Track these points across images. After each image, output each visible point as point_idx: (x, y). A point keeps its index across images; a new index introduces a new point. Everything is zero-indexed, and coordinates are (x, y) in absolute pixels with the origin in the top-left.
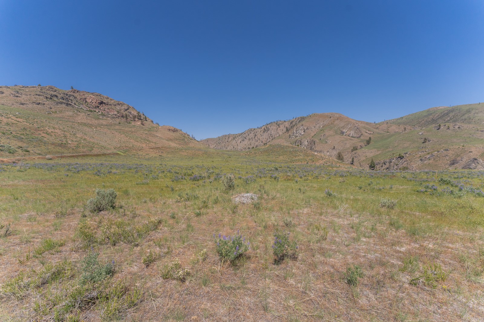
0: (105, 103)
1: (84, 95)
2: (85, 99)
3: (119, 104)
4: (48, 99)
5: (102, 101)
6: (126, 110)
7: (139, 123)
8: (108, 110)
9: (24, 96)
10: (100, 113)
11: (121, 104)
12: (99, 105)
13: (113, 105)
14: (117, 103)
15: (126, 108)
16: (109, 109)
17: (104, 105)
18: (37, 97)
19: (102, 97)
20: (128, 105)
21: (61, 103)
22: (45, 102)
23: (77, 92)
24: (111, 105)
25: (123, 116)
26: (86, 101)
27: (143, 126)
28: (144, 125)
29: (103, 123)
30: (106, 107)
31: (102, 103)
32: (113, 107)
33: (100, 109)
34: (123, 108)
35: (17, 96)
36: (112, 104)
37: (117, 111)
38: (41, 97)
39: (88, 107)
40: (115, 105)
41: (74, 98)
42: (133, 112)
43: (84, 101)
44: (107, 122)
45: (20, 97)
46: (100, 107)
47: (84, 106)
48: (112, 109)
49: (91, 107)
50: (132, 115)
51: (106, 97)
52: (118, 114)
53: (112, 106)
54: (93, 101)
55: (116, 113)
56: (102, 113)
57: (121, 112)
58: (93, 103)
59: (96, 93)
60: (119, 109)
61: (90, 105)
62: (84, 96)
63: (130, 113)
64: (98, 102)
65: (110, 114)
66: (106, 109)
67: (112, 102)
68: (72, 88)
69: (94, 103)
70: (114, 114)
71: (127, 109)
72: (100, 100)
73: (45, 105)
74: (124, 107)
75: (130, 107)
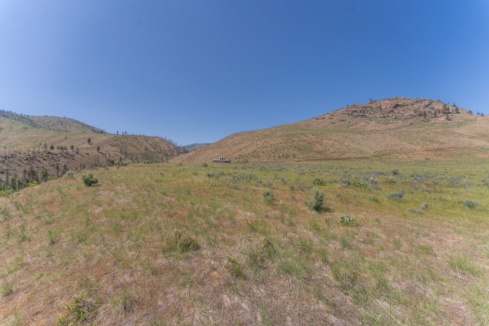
0: (400, 106)
1: (380, 103)
2: (380, 106)
3: (417, 102)
4: (350, 115)
5: (398, 104)
6: (427, 107)
7: (443, 119)
8: (403, 112)
9: (335, 117)
10: (393, 117)
11: (420, 100)
12: (393, 109)
13: (410, 104)
14: (415, 101)
16: (404, 110)
18: (343, 115)
20: (430, 100)
21: (358, 116)
22: (347, 119)
23: (374, 102)
24: (407, 105)
25: (420, 115)
26: (381, 109)
28: (450, 120)
29: (392, 126)
30: (401, 109)
31: (397, 106)
32: (410, 107)
33: (394, 113)
34: (423, 104)
35: (331, 119)
36: (408, 104)
37: (414, 111)
38: (345, 115)
39: (382, 113)
40: (413, 104)
41: (371, 108)
42: (436, 107)
43: (379, 109)
44: (395, 126)
45: (333, 119)
46: (394, 111)
47: (379, 113)
48: (408, 109)
49: (385, 113)
50: (434, 110)
51: (403, 98)
52: (415, 114)
54: (387, 107)
55: (412, 113)
56: (396, 116)
57: (420, 110)
58: (387, 108)
59: (392, 97)
60: (417, 107)
61: (384, 111)
62: (379, 104)
63: (433, 108)
64: (393, 106)
65: (404, 116)
66: (400, 112)
67: (410, 101)
68: (371, 100)
69: (388, 109)
70: (409, 115)
71: (428, 105)
72: (395, 103)
73: (347, 121)
74: (425, 103)
75: (434, 101)
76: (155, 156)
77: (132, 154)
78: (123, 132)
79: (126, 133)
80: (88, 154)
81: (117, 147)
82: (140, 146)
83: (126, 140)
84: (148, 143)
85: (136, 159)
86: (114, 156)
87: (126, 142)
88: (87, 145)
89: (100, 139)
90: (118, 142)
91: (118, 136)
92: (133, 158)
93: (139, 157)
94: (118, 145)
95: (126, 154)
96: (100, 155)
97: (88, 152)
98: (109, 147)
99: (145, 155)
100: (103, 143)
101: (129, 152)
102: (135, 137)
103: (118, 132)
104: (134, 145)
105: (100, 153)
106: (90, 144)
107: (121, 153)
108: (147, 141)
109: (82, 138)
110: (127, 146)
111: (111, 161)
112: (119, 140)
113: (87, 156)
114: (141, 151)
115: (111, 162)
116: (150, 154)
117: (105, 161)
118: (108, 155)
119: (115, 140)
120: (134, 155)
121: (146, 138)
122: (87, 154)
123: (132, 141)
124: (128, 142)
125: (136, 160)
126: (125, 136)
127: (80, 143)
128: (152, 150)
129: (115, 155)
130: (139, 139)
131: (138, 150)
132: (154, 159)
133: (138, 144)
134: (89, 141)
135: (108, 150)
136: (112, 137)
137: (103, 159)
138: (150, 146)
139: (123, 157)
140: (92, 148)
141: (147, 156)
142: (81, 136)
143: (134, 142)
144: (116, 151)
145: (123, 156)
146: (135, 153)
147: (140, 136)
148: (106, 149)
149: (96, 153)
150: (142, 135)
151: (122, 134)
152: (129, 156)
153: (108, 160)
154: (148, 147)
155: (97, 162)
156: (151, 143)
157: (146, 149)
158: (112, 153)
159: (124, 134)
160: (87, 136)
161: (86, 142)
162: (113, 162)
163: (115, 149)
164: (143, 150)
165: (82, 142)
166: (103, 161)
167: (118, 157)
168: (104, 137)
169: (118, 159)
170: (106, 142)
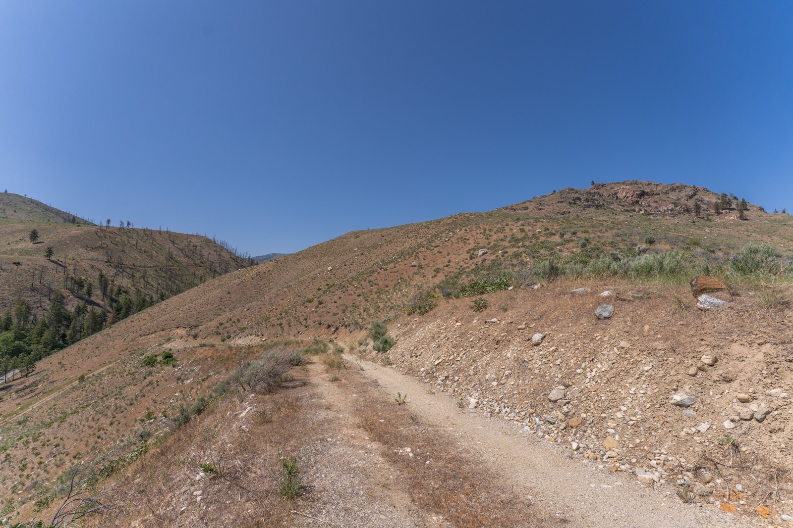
0: (647, 194)
1: (613, 188)
2: (616, 194)
3: (673, 190)
4: (572, 205)
5: (643, 191)
6: (691, 197)
7: (733, 217)
8: (656, 205)
9: (546, 207)
10: (642, 213)
11: (678, 187)
12: (638, 199)
13: (663, 193)
14: (669, 187)
15: (690, 193)
16: (657, 202)
17: (646, 197)
18: (560, 204)
19: (640, 185)
20: (694, 187)
21: (589, 207)
22: (569, 210)
23: (603, 186)
24: (659, 194)
25: (688, 210)
26: (617, 197)
27: (745, 222)
28: (747, 220)
30: (651, 200)
31: (643, 194)
32: (663, 197)
33: (641, 205)
34: (683, 194)
35: (540, 209)
36: (659, 192)
37: (672, 203)
38: (564, 204)
39: (621, 205)
40: (667, 193)
41: (600, 196)
42: (706, 199)
43: (614, 197)
45: (543, 209)
46: (640, 203)
47: (616, 205)
48: (663, 200)
49: (626, 205)
50: (705, 204)
51: (647, 183)
52: (677, 208)
53: (661, 195)
54: (628, 195)
55: (671, 206)
56: (646, 211)
57: (681, 202)
58: (628, 197)
59: (628, 181)
60: (675, 198)
61: (624, 202)
62: (612, 190)
63: (702, 201)
64: (637, 194)
65: (660, 211)
66: (651, 204)
67: (659, 188)
68: (593, 183)
69: (630, 198)
70: (668, 210)
71: (692, 196)
72: (639, 189)
73: (571, 214)
74: (686, 192)
75: (699, 190)
76: (187, 273)
77: (134, 267)
78: (122, 222)
79: (129, 224)
80: (18, 264)
81: (101, 251)
82: (156, 252)
83: (125, 238)
84: (176, 245)
85: (144, 277)
86: (87, 268)
87: (126, 242)
88: (30, 245)
89: (63, 233)
90: (108, 242)
91: (108, 230)
92: (136, 276)
93: (151, 272)
94: (103, 248)
95: (120, 267)
96: (52, 266)
97: (21, 259)
98: (81, 250)
99: (164, 270)
100: (68, 242)
101: (127, 263)
102: (148, 234)
103: (108, 222)
104: (143, 249)
105: (53, 261)
106: (34, 244)
107: (108, 264)
108: (173, 243)
109: (22, 230)
110: (126, 249)
111: (75, 281)
112: (110, 237)
113: (15, 267)
114: (159, 262)
115: (76, 282)
116: (178, 268)
117: (62, 279)
118: (71, 268)
119: (98, 236)
120: (139, 268)
121: (173, 237)
122: (14, 263)
123: (139, 241)
124: (131, 242)
125: (142, 280)
126: (126, 232)
127: (12, 239)
128: (183, 259)
129: (93, 267)
130: (158, 238)
131: (152, 258)
132: (185, 278)
133: (153, 246)
134: (34, 236)
135: (75, 256)
136: (94, 229)
137: (57, 275)
138: (180, 252)
139: (111, 272)
140: (37, 251)
141: (169, 273)
142: (21, 226)
143: (145, 242)
144: (97, 260)
145: (113, 269)
146: (143, 265)
147: (160, 232)
148: (71, 254)
149: (41, 259)
150: (164, 229)
151: (118, 225)
152: (128, 270)
153: (67, 278)
154: (175, 253)
155: (37, 283)
156: (182, 246)
157: (170, 257)
158: (84, 264)
159: (125, 225)
160: (34, 226)
161: (28, 239)
162: (81, 284)
163: (94, 254)
164: (162, 259)
165: (18, 239)
166: (56, 280)
167: (98, 273)
168: (74, 230)
169: (98, 277)
170: (75, 239)
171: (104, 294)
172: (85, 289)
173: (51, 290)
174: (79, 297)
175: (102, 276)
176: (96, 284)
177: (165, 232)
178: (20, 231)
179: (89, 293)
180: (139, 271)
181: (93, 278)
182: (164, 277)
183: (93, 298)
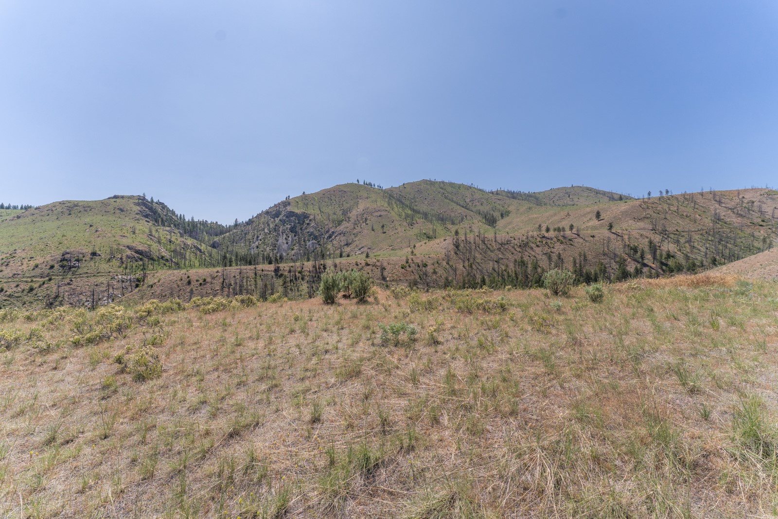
76: (742, 235)
77: (677, 233)
78: (661, 192)
79: (667, 192)
80: (593, 237)
81: (646, 221)
82: (699, 215)
83: (666, 207)
84: (724, 205)
85: (689, 241)
86: (638, 237)
87: (667, 210)
88: (595, 222)
89: (616, 210)
90: (650, 212)
91: (650, 201)
92: (681, 241)
93: (696, 237)
94: (648, 218)
95: (664, 233)
96: (613, 236)
97: (595, 232)
98: (630, 222)
99: (711, 233)
100: (620, 217)
101: (670, 229)
102: (689, 198)
103: (649, 194)
104: (685, 214)
105: (613, 233)
106: (599, 221)
107: (654, 231)
108: (720, 202)
109: (589, 212)
110: (668, 216)
111: (631, 247)
112: (652, 207)
113: (592, 239)
114: (703, 225)
115: (631, 249)
116: (728, 230)
117: (621, 246)
118: (626, 237)
119: (643, 208)
120: (683, 234)
121: (718, 197)
122: (591, 236)
123: (680, 207)
124: (671, 209)
125: (687, 245)
126: (666, 199)
127: (585, 220)
128: (735, 220)
129: (641, 235)
130: (700, 200)
131: (695, 222)
132: (739, 240)
133: (695, 210)
134: (598, 215)
135: (627, 228)
136: (638, 203)
137: (617, 244)
138: (729, 212)
139: (657, 239)
140: (602, 226)
141: (717, 236)
142: (588, 209)
143: (686, 207)
144: (644, 229)
145: (658, 236)
146: (687, 230)
147: (702, 194)
148: (624, 226)
149: (606, 233)
150: (707, 190)
151: (658, 195)
152: (672, 236)
153: (625, 245)
154: (723, 214)
155: (606, 249)
156: (731, 204)
157: (717, 219)
158: (635, 233)
159: (664, 194)
160: (596, 208)
161: (594, 218)
162: (635, 250)
163: (641, 224)
164: (708, 222)
165: (588, 218)
166: (617, 246)
167: (647, 240)
168: (623, 207)
169: (647, 243)
170: (625, 213)
171: (654, 258)
172: (639, 254)
173: (615, 255)
174: (635, 260)
175: (651, 242)
176: (647, 249)
177: (707, 193)
178: (589, 213)
179: (642, 257)
180: (683, 236)
181: (644, 244)
182: (712, 241)
183: (645, 261)
